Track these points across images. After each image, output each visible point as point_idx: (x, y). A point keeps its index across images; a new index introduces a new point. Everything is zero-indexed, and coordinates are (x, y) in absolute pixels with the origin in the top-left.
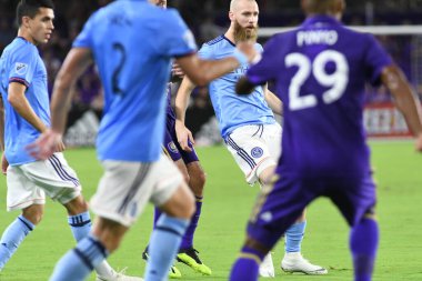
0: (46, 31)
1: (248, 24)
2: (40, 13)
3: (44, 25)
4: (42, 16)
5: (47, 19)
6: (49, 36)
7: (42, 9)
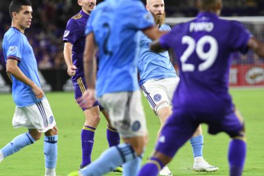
0: (28, 20)
1: (158, 12)
2: (22, 9)
3: (26, 16)
4: (24, 11)
5: (27, 12)
6: (30, 23)
7: (23, 7)
